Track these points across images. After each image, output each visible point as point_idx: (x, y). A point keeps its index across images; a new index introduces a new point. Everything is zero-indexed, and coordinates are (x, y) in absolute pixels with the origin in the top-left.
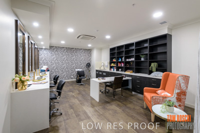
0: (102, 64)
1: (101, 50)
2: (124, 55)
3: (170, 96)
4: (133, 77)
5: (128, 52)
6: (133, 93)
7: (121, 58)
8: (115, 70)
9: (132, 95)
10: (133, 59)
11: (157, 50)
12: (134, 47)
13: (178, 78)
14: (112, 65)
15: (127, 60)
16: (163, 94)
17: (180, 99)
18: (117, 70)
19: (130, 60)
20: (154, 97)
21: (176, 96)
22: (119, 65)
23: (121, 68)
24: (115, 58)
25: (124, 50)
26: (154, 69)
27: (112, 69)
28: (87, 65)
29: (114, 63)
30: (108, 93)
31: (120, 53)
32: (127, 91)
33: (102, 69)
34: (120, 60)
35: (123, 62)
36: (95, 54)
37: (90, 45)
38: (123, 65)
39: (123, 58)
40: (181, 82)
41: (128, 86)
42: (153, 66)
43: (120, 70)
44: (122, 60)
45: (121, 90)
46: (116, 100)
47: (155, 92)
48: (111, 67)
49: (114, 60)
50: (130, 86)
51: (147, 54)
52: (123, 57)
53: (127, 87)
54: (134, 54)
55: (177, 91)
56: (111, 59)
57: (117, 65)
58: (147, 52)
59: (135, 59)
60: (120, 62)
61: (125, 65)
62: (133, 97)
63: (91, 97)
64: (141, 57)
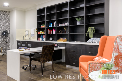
0: (27, 33)
1: (24, 12)
2: (55, 18)
3: (108, 62)
4: (67, 46)
5: (60, 14)
6: (67, 66)
7: (53, 22)
8: (44, 39)
9: (66, 69)
10: (67, 24)
11: (94, 12)
12: (68, 9)
13: (116, 39)
14: (41, 32)
15: (60, 25)
16: (100, 60)
17: (118, 63)
18: (46, 40)
19: (63, 25)
20: (91, 64)
21: (114, 60)
22: (50, 32)
23: (52, 36)
24: (44, 22)
25: (56, 11)
26: (91, 35)
27: (41, 39)
28: (3, 33)
29: (43, 29)
30: (34, 69)
31: (50, 16)
32: (60, 66)
33: (26, 39)
34: (51, 26)
35: (54, 28)
36: (15, 18)
37: (6, 4)
38: (54, 32)
39: (55, 23)
40: (119, 44)
41: (61, 59)
42: (90, 32)
43: (51, 39)
44: (53, 25)
45: (53, 65)
46: (45, 76)
47: (92, 59)
48: (39, 36)
49: (43, 26)
50: (64, 60)
51: (83, 17)
52: (54, 21)
53: (60, 61)
54: (68, 16)
55: (115, 54)
56: (39, 24)
57: (47, 32)
58: (83, 14)
59: (70, 24)
60: (51, 29)
61: (58, 32)
62: (66, 71)
63: (8, 77)
64: (76, 21)
